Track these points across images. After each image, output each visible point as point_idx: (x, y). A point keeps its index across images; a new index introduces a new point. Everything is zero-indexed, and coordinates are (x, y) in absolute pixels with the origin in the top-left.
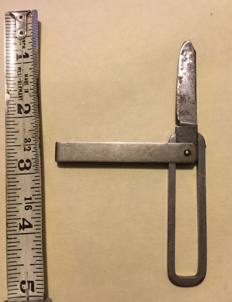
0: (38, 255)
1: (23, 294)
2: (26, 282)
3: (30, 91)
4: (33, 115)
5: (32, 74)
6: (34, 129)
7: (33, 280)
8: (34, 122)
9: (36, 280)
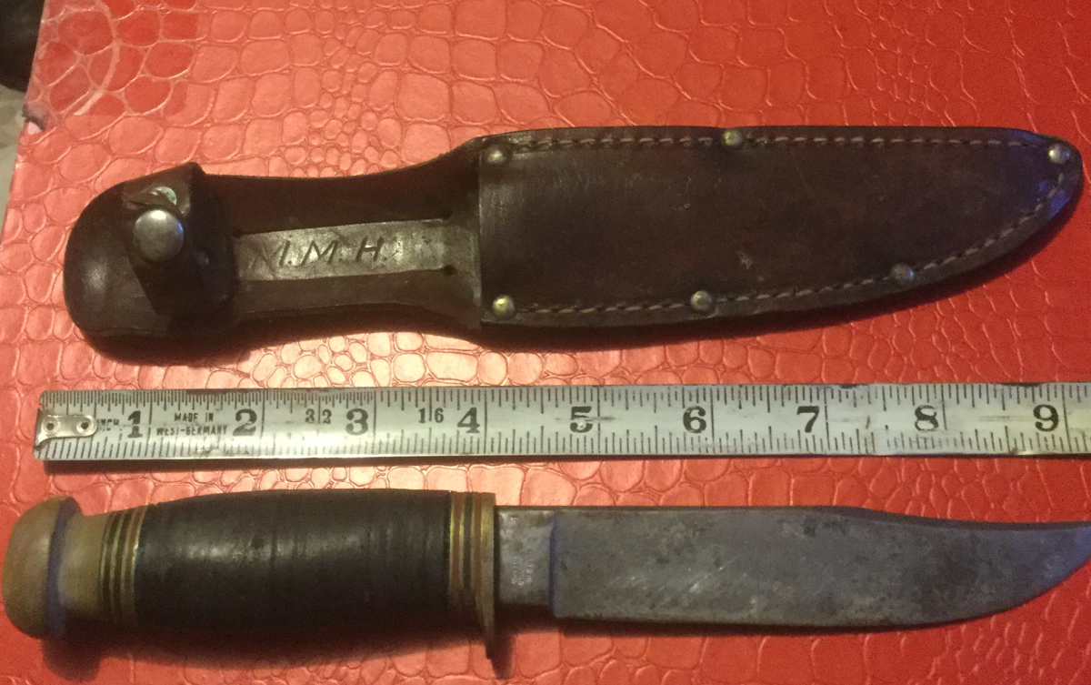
0: (524, 398)
1: (595, 427)
2: (573, 421)
3: (212, 409)
4: (260, 404)
5: (176, 404)
6: (288, 402)
7: (570, 410)
8: (274, 403)
9: (571, 402)
